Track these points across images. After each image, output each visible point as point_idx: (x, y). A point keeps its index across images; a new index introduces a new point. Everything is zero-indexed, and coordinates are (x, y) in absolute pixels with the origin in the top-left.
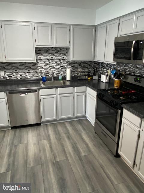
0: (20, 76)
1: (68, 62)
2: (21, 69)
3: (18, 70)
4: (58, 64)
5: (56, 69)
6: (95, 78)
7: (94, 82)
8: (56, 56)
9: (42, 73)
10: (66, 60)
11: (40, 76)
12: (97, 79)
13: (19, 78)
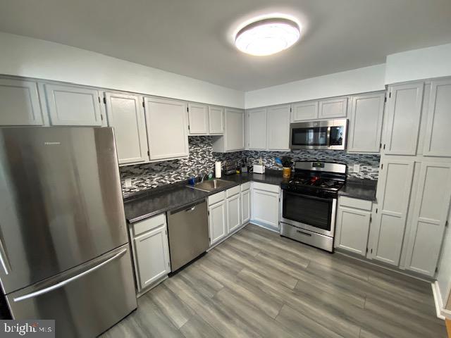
0: (156, 183)
1: (213, 153)
2: (157, 172)
3: (154, 173)
4: (203, 158)
5: (202, 164)
6: (244, 170)
7: (243, 175)
8: (201, 148)
9: (185, 173)
10: (212, 150)
11: (182, 178)
12: (246, 171)
13: (155, 186)
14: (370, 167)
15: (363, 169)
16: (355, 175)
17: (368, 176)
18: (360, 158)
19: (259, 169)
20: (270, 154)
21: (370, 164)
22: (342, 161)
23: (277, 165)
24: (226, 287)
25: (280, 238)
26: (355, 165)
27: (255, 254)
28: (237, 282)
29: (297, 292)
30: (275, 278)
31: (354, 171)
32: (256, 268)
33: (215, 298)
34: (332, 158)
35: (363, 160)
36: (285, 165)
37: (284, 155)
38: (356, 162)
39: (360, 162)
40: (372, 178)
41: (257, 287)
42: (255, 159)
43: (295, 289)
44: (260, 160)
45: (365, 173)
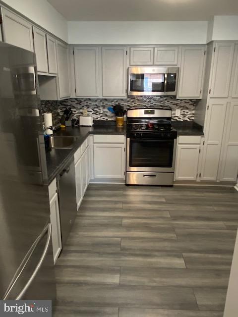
6: (68, 123)
12: (71, 124)
14: (187, 111)
15: (183, 113)
16: (176, 118)
17: (186, 119)
18: (181, 103)
19: (87, 121)
20: (97, 103)
21: (187, 108)
22: (166, 107)
23: (106, 115)
24: (122, 238)
25: (127, 187)
26: (177, 110)
27: (118, 206)
28: (128, 231)
29: (175, 218)
30: (153, 216)
31: (176, 115)
32: (132, 215)
33: (123, 249)
34: (159, 104)
35: (183, 105)
36: (117, 114)
37: (113, 103)
38: (177, 107)
39: (180, 107)
40: (188, 120)
41: (146, 227)
42: (77, 109)
43: (171, 217)
44: (85, 110)
45: (184, 115)
